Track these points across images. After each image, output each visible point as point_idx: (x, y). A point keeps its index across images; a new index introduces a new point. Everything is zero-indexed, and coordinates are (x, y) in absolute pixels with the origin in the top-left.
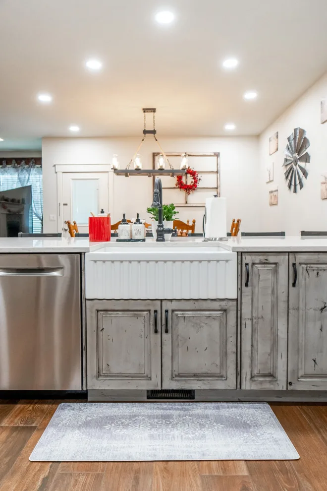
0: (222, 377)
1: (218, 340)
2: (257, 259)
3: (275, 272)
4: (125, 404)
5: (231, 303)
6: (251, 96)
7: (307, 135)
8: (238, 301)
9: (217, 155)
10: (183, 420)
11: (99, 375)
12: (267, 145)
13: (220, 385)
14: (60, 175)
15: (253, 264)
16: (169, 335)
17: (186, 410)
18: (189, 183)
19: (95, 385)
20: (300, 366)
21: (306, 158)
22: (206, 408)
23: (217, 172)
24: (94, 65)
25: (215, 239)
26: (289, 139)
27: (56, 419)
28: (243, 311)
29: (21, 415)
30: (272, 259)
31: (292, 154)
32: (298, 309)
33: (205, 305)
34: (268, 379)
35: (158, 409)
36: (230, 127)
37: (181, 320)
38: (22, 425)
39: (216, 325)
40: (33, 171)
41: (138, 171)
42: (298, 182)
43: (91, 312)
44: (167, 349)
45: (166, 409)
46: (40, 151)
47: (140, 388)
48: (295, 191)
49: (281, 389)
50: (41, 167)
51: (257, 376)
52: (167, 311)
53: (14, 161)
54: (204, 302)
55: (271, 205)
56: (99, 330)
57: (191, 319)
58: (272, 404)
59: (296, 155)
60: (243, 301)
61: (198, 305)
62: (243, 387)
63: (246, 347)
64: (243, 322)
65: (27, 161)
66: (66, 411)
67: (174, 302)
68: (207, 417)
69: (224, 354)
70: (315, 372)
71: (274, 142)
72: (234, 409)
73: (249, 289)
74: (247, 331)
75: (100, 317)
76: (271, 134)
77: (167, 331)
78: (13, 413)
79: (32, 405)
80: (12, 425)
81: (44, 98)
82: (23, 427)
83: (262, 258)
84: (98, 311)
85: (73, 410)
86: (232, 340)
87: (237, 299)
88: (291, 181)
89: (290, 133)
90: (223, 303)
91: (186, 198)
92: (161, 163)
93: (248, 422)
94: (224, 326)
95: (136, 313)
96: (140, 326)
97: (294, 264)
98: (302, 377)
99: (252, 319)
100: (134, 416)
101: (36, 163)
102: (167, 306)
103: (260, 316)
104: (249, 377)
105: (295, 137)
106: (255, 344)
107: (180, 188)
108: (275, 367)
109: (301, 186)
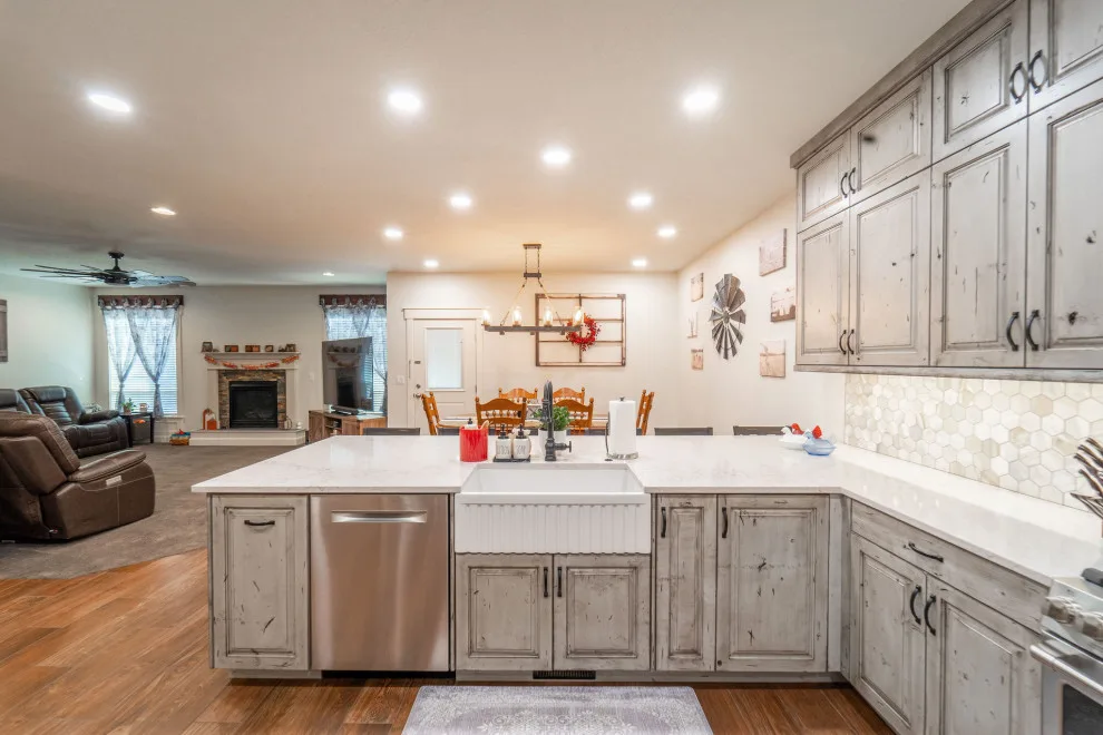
0: (631, 653)
1: (626, 606)
2: (677, 502)
3: (700, 518)
4: (505, 688)
5: (643, 558)
6: (667, 232)
7: (741, 287)
8: (652, 557)
9: (622, 297)
10: (582, 716)
11: (471, 651)
12: (688, 288)
13: (628, 665)
14: (410, 322)
15: (672, 508)
16: (563, 599)
17: (585, 700)
18: (584, 336)
19: (465, 664)
20: (732, 640)
21: (741, 317)
22: (613, 696)
23: (622, 320)
24: (461, 201)
25: (622, 456)
26: (717, 286)
27: (417, 714)
28: (659, 569)
29: (370, 705)
30: (696, 502)
31: (722, 306)
32: (729, 566)
33: (609, 562)
34: (690, 657)
35: (549, 697)
36: (640, 263)
37: (579, 580)
38: (371, 722)
39: (623, 587)
40: (374, 312)
41: (517, 328)
42: (729, 346)
43: (462, 569)
44: (561, 617)
45: (559, 698)
46: (384, 287)
47: (524, 669)
48: (726, 357)
49: (707, 669)
50: (385, 308)
51: (677, 653)
52: (560, 569)
53: (347, 300)
54: (608, 557)
55: (694, 368)
56: (472, 592)
57: (592, 578)
58: (695, 686)
59: (727, 309)
60: (658, 556)
61: (600, 562)
62: (659, 667)
63: (663, 614)
64: (659, 583)
65: (366, 299)
66: (429, 700)
67: (569, 557)
68: (612, 712)
69: (634, 623)
70: (751, 648)
71: (698, 286)
72: (649, 699)
73: (666, 540)
74: (664, 595)
75: (473, 576)
76: (693, 273)
77: (560, 595)
78: (358, 703)
79: (384, 689)
80: (359, 722)
81: (393, 234)
82: (373, 725)
83: (683, 501)
84: (470, 568)
85: (438, 698)
86: (644, 606)
87: (651, 555)
88: (720, 341)
89: (719, 278)
90: (632, 559)
91: (580, 355)
92: (547, 316)
93: (667, 721)
94: (633, 587)
95: (520, 571)
96: (525, 588)
97: (724, 510)
98: (735, 654)
99: (669, 580)
100: (518, 710)
101: (377, 303)
102: (559, 562)
103: (680, 575)
104: (666, 654)
105: (727, 285)
106: (674, 610)
107: (573, 342)
108: (699, 642)
109: (734, 353)
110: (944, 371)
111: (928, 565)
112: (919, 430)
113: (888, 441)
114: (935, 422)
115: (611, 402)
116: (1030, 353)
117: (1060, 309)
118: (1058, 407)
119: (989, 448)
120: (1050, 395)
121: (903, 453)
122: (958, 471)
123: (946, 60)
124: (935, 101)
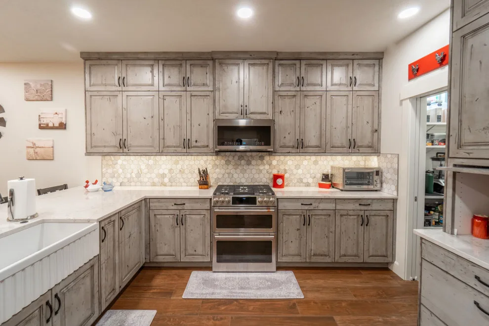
0: (92, 314)
1: (89, 290)
2: (107, 222)
3: (114, 225)
5: (96, 258)
8: (99, 255)
15: (105, 226)
16: (59, 314)
20: (123, 274)
30: (112, 219)
33: (82, 271)
37: (67, 294)
39: (88, 280)
51: (108, 296)
52: (56, 296)
54: (81, 269)
60: (101, 253)
61: (77, 274)
62: (103, 309)
63: (103, 282)
64: (101, 267)
67: (61, 283)
70: (128, 272)
73: (104, 243)
83: (109, 220)
90: (92, 262)
94: (92, 277)
97: (121, 218)
98: (124, 278)
99: (105, 262)
102: (56, 291)
103: (108, 257)
104: (105, 300)
108: (115, 283)
110: (164, 154)
111: (180, 207)
112: (139, 175)
113: (126, 180)
114: (146, 171)
115: (9, 181)
116: (188, 149)
117: (194, 139)
119: (163, 176)
121: (132, 184)
122: (154, 184)
123: (163, 62)
124: (160, 72)
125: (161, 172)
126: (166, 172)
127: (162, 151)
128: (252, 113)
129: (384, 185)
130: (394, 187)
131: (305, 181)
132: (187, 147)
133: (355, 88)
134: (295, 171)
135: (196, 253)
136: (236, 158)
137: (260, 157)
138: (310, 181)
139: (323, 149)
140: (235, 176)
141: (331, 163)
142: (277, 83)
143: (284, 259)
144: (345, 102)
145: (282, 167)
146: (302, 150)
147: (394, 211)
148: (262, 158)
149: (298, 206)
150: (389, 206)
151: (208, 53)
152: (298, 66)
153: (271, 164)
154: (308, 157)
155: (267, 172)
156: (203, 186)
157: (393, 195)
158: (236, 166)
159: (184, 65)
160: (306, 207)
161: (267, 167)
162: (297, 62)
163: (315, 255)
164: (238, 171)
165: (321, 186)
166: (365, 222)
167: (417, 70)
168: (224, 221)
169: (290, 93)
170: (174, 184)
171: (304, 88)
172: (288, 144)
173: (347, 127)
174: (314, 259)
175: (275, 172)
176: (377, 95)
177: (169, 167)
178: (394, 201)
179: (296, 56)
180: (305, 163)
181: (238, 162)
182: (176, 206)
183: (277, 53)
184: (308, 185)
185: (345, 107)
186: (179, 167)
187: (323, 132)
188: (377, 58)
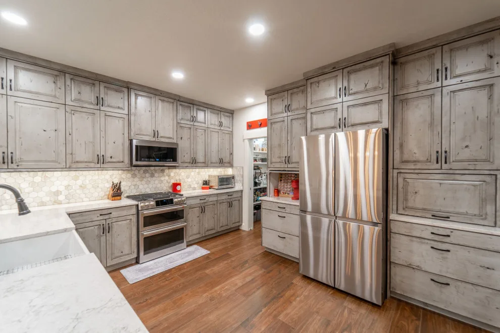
111: (106, 217)
116: (102, 164)
117: (108, 155)
118: (81, 178)
119: (58, 193)
120: (79, 175)
123: (72, 77)
124: (67, 86)
125: (54, 189)
126: (62, 188)
127: (70, 166)
128: (161, 137)
129: (236, 184)
130: (241, 184)
131: (192, 186)
132: (101, 162)
133: (222, 128)
134: (186, 180)
135: (124, 253)
136: (142, 172)
137: (162, 170)
138: (196, 186)
139: (206, 165)
140: (141, 187)
141: (208, 174)
142: (178, 118)
143: (191, 239)
144: (217, 136)
145: (177, 178)
146: (195, 165)
147: (241, 197)
148: (163, 171)
149: (198, 201)
150: (239, 194)
151: (124, 82)
152: (192, 108)
153: (170, 175)
154: (194, 170)
155: (167, 182)
156: (116, 198)
157: (241, 188)
158: (142, 178)
159: (97, 85)
160: (202, 201)
161: (167, 178)
162: (191, 105)
163: (207, 231)
164: (143, 182)
165: (203, 188)
166: (230, 205)
167: (251, 126)
168: (150, 221)
169: (187, 126)
170: (71, 201)
171: (196, 124)
172: (186, 161)
173: (218, 151)
174: (207, 233)
175: (173, 181)
176: (231, 134)
177: (66, 183)
178: (242, 191)
179: (191, 102)
180: (192, 174)
181: (143, 176)
182: (101, 216)
183: (180, 96)
184: (194, 189)
185: (217, 138)
186: (79, 182)
187: (207, 153)
188: (231, 113)
